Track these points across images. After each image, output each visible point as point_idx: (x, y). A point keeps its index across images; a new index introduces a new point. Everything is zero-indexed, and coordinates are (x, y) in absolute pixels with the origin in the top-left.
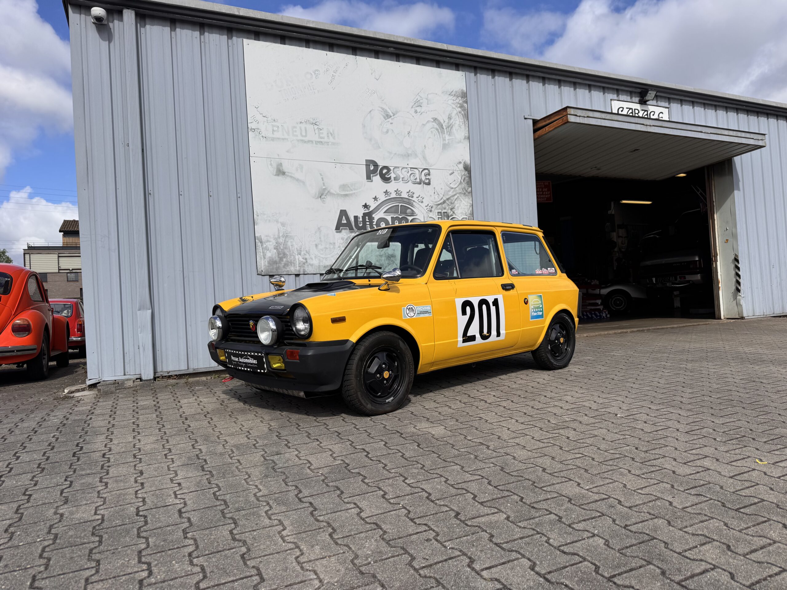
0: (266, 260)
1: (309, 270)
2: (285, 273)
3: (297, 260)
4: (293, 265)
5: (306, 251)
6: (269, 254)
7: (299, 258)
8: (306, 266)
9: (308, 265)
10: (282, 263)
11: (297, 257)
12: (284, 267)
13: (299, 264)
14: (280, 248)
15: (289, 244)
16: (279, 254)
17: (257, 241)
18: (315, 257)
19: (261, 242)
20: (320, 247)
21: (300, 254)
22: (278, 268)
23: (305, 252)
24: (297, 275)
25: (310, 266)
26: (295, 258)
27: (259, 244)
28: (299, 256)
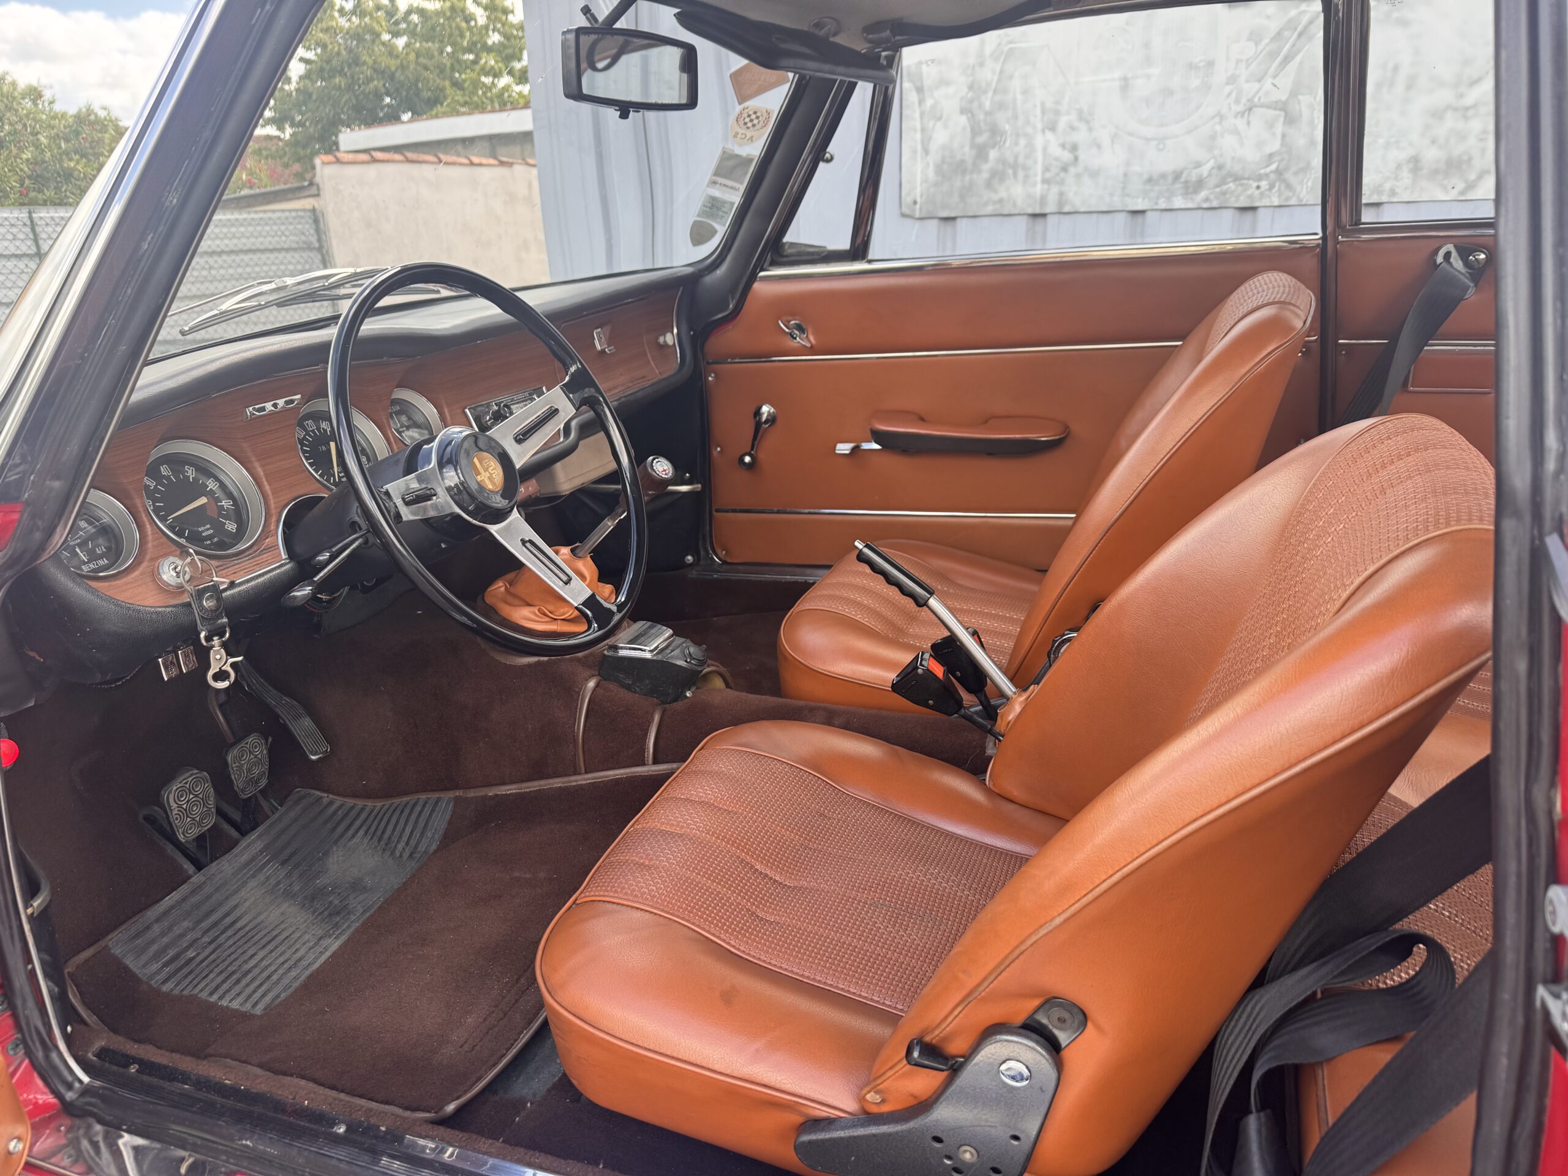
0: (933, 158)
1: (1083, 194)
2: (990, 209)
3: (1039, 156)
4: (1021, 174)
5: (1080, 112)
6: (940, 136)
7: (1047, 146)
8: (1071, 178)
9: (1078, 176)
10: (986, 167)
11: (1039, 141)
12: (989, 185)
13: (1047, 169)
14: (980, 106)
15: (1016, 84)
16: (975, 132)
17: (907, 85)
18: (1114, 138)
20: (1139, 88)
21: (1052, 127)
22: (967, 190)
23: (1073, 117)
24: (1037, 218)
26: (1030, 146)
28: (1049, 135)
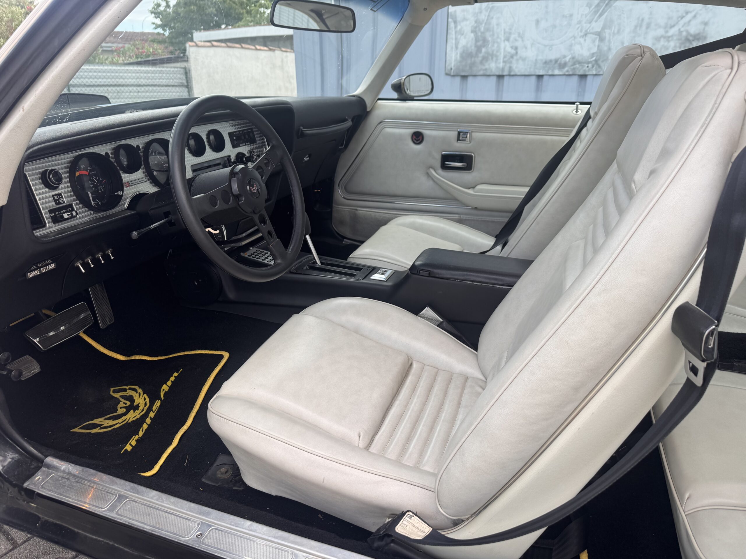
0: (459, 51)
1: (519, 67)
2: (481, 73)
3: (502, 51)
4: (494, 59)
5: (519, 34)
6: (463, 42)
7: (505, 47)
8: (514, 61)
10: (481, 55)
11: (502, 45)
12: (481, 63)
14: (480, 30)
15: (494, 22)
16: (477, 40)
17: (450, 20)
18: (532, 45)
19: (455, 22)
20: (543, 24)
21: (508, 39)
22: (473, 65)
23: (516, 36)
24: (500, 77)
25: (521, 62)
27: (452, 25)
28: (507, 43)
